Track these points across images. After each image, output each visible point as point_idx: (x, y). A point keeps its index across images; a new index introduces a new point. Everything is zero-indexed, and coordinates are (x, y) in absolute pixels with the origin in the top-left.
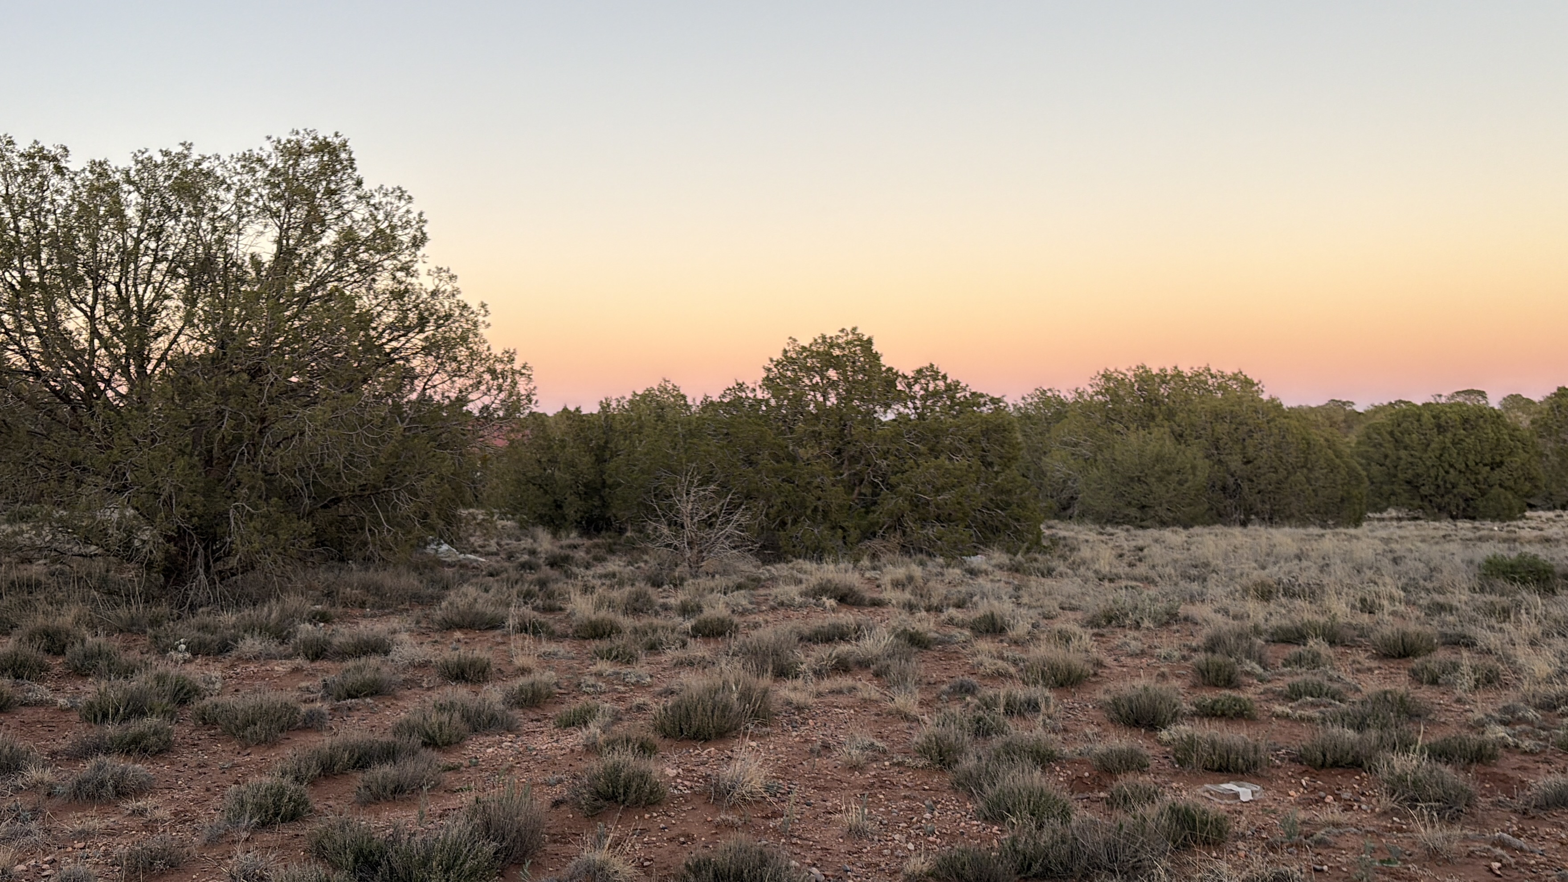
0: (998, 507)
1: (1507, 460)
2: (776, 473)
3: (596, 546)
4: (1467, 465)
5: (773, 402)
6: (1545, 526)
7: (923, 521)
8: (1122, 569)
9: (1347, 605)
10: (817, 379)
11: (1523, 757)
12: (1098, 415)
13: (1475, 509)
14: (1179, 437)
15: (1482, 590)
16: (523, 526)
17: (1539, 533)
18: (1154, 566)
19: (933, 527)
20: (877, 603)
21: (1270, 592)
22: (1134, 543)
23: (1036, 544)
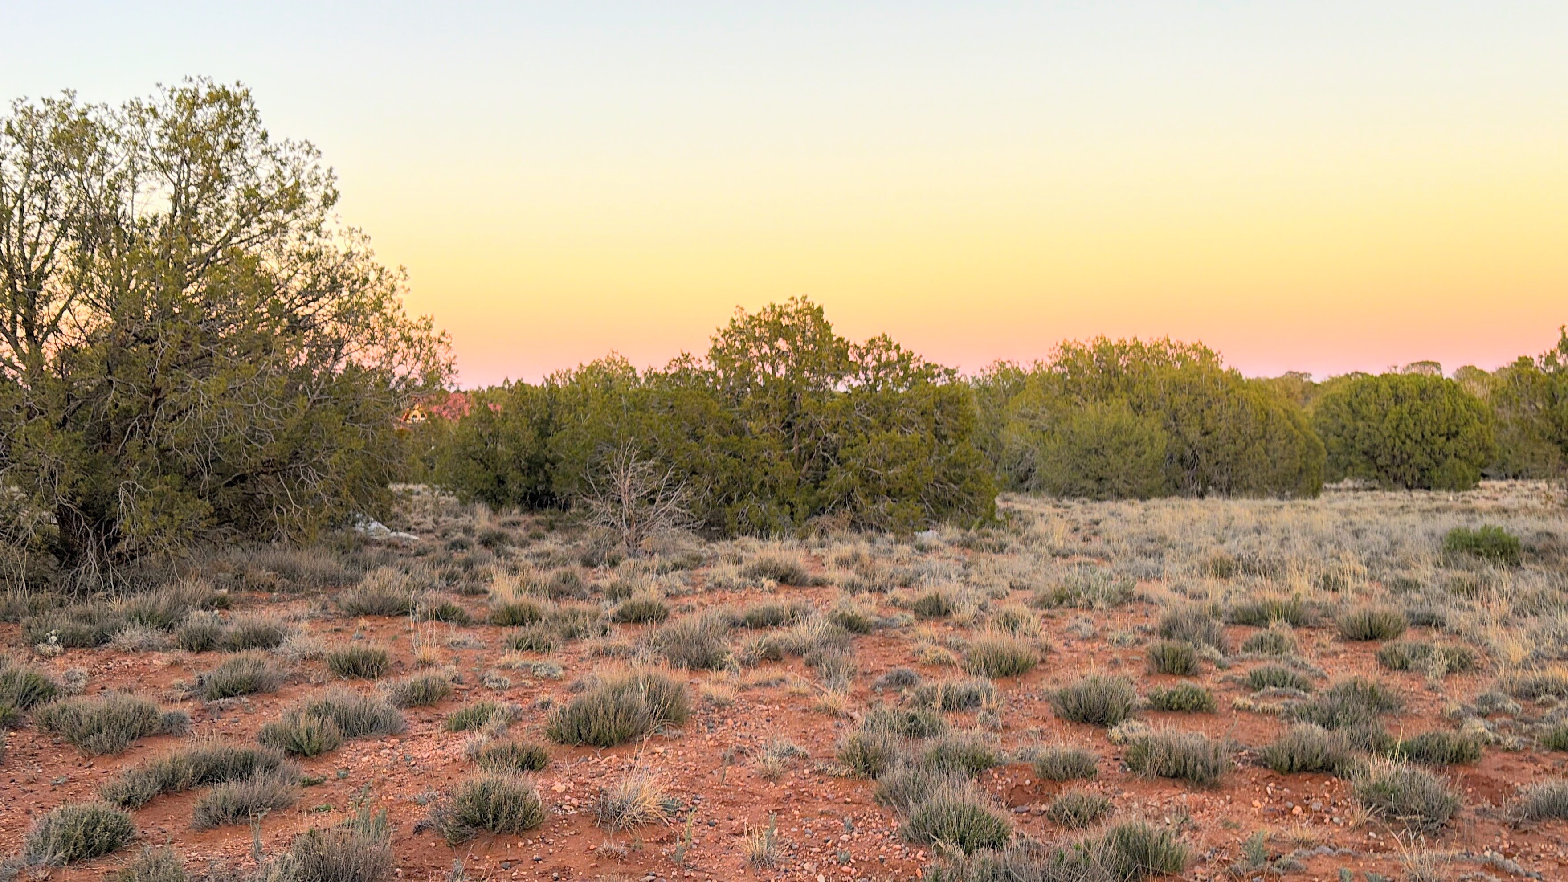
0: (951, 480)
1: (1463, 430)
2: (722, 447)
3: (538, 523)
4: (1423, 436)
5: (720, 374)
6: (1500, 496)
7: (874, 496)
8: (1077, 544)
9: (1309, 583)
10: (766, 349)
11: (1506, 755)
12: (1056, 387)
13: (1430, 478)
14: (1137, 409)
15: (1447, 565)
16: (464, 501)
17: (1494, 503)
18: (1109, 542)
19: (884, 501)
20: (819, 584)
21: (1229, 569)
22: (1089, 517)
23: (990, 519)
